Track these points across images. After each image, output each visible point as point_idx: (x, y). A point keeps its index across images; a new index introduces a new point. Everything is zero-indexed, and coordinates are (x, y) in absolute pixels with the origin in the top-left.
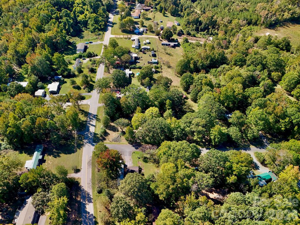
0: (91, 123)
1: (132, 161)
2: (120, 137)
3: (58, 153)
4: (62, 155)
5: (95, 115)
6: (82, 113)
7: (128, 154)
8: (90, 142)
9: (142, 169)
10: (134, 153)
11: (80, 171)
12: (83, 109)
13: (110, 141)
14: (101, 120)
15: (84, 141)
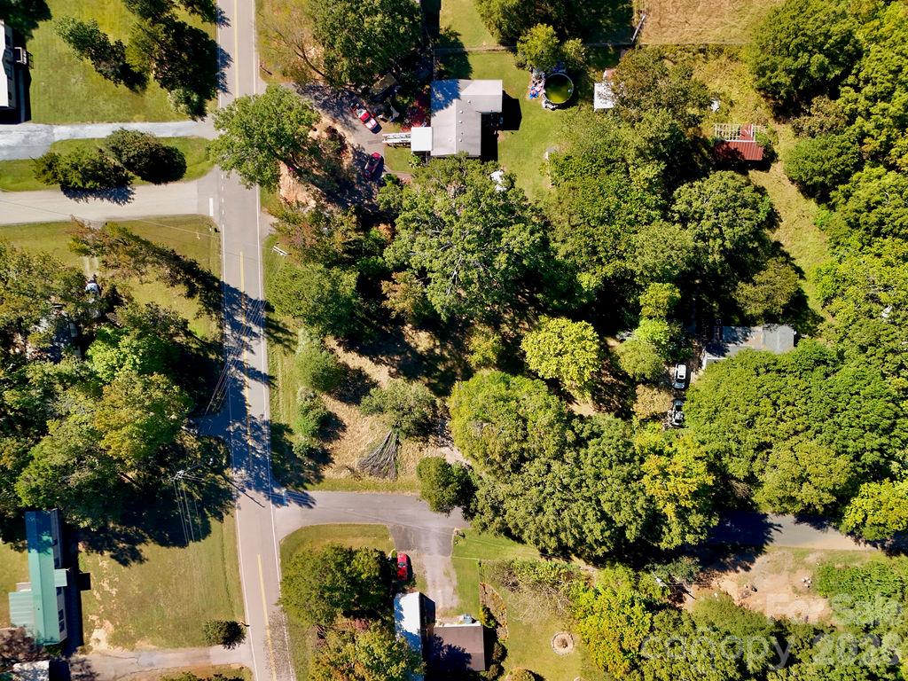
0: (245, 356)
1: (455, 582)
2: (398, 443)
3: (133, 541)
4: (148, 549)
5: (255, 303)
6: (187, 283)
7: (434, 544)
8: (258, 485)
9: (497, 624)
10: (464, 536)
11: (243, 637)
12: (189, 256)
13: (352, 470)
14: (294, 338)
15: (229, 472)
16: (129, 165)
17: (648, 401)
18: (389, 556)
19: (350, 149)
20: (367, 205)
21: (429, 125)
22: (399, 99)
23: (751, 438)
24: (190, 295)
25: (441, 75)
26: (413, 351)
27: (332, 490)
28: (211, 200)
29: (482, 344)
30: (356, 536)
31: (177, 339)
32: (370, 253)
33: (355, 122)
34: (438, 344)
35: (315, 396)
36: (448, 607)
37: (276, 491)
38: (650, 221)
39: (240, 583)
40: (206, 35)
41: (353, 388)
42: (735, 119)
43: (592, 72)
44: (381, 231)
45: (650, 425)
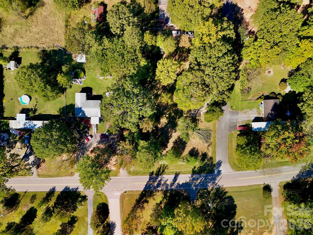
0: (169, 183)
1: (248, 110)
2: (199, 130)
4: (237, 219)
5: (150, 179)
6: (143, 203)
7: (235, 117)
8: (214, 179)
9: (263, 95)
10: (232, 107)
11: (268, 185)
12: (134, 202)
13: (209, 146)
14: (162, 165)
15: (210, 189)
16: (103, 222)
17: (184, 43)
18: (239, 133)
19: (98, 145)
20: (117, 139)
21: (90, 118)
22: (81, 128)
23: (197, 7)
24: (147, 202)
25: (73, 114)
26: (167, 124)
27: (216, 152)
28: (115, 194)
29: (165, 99)
30: (232, 144)
31: (163, 207)
32: (133, 137)
33: (89, 143)
34: (165, 115)
35: (183, 158)
36: (257, 112)
37: (216, 173)
38: (123, 41)
39: (249, 186)
40: (59, 195)
41: (180, 145)
42: (90, 16)
43: (73, 63)
44: (126, 133)
45: (193, 42)
